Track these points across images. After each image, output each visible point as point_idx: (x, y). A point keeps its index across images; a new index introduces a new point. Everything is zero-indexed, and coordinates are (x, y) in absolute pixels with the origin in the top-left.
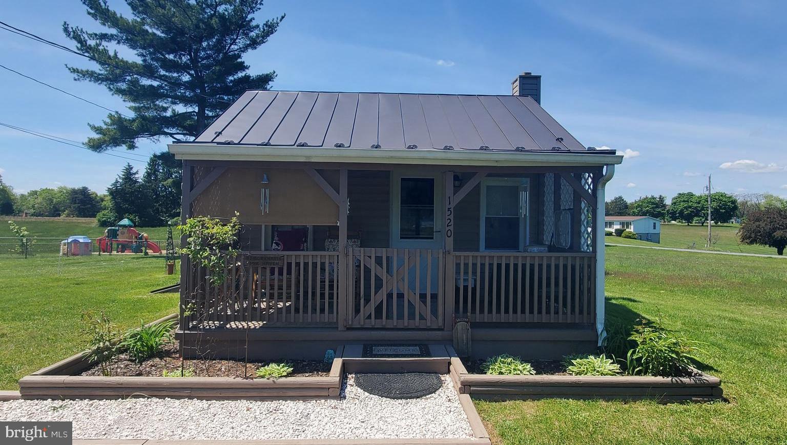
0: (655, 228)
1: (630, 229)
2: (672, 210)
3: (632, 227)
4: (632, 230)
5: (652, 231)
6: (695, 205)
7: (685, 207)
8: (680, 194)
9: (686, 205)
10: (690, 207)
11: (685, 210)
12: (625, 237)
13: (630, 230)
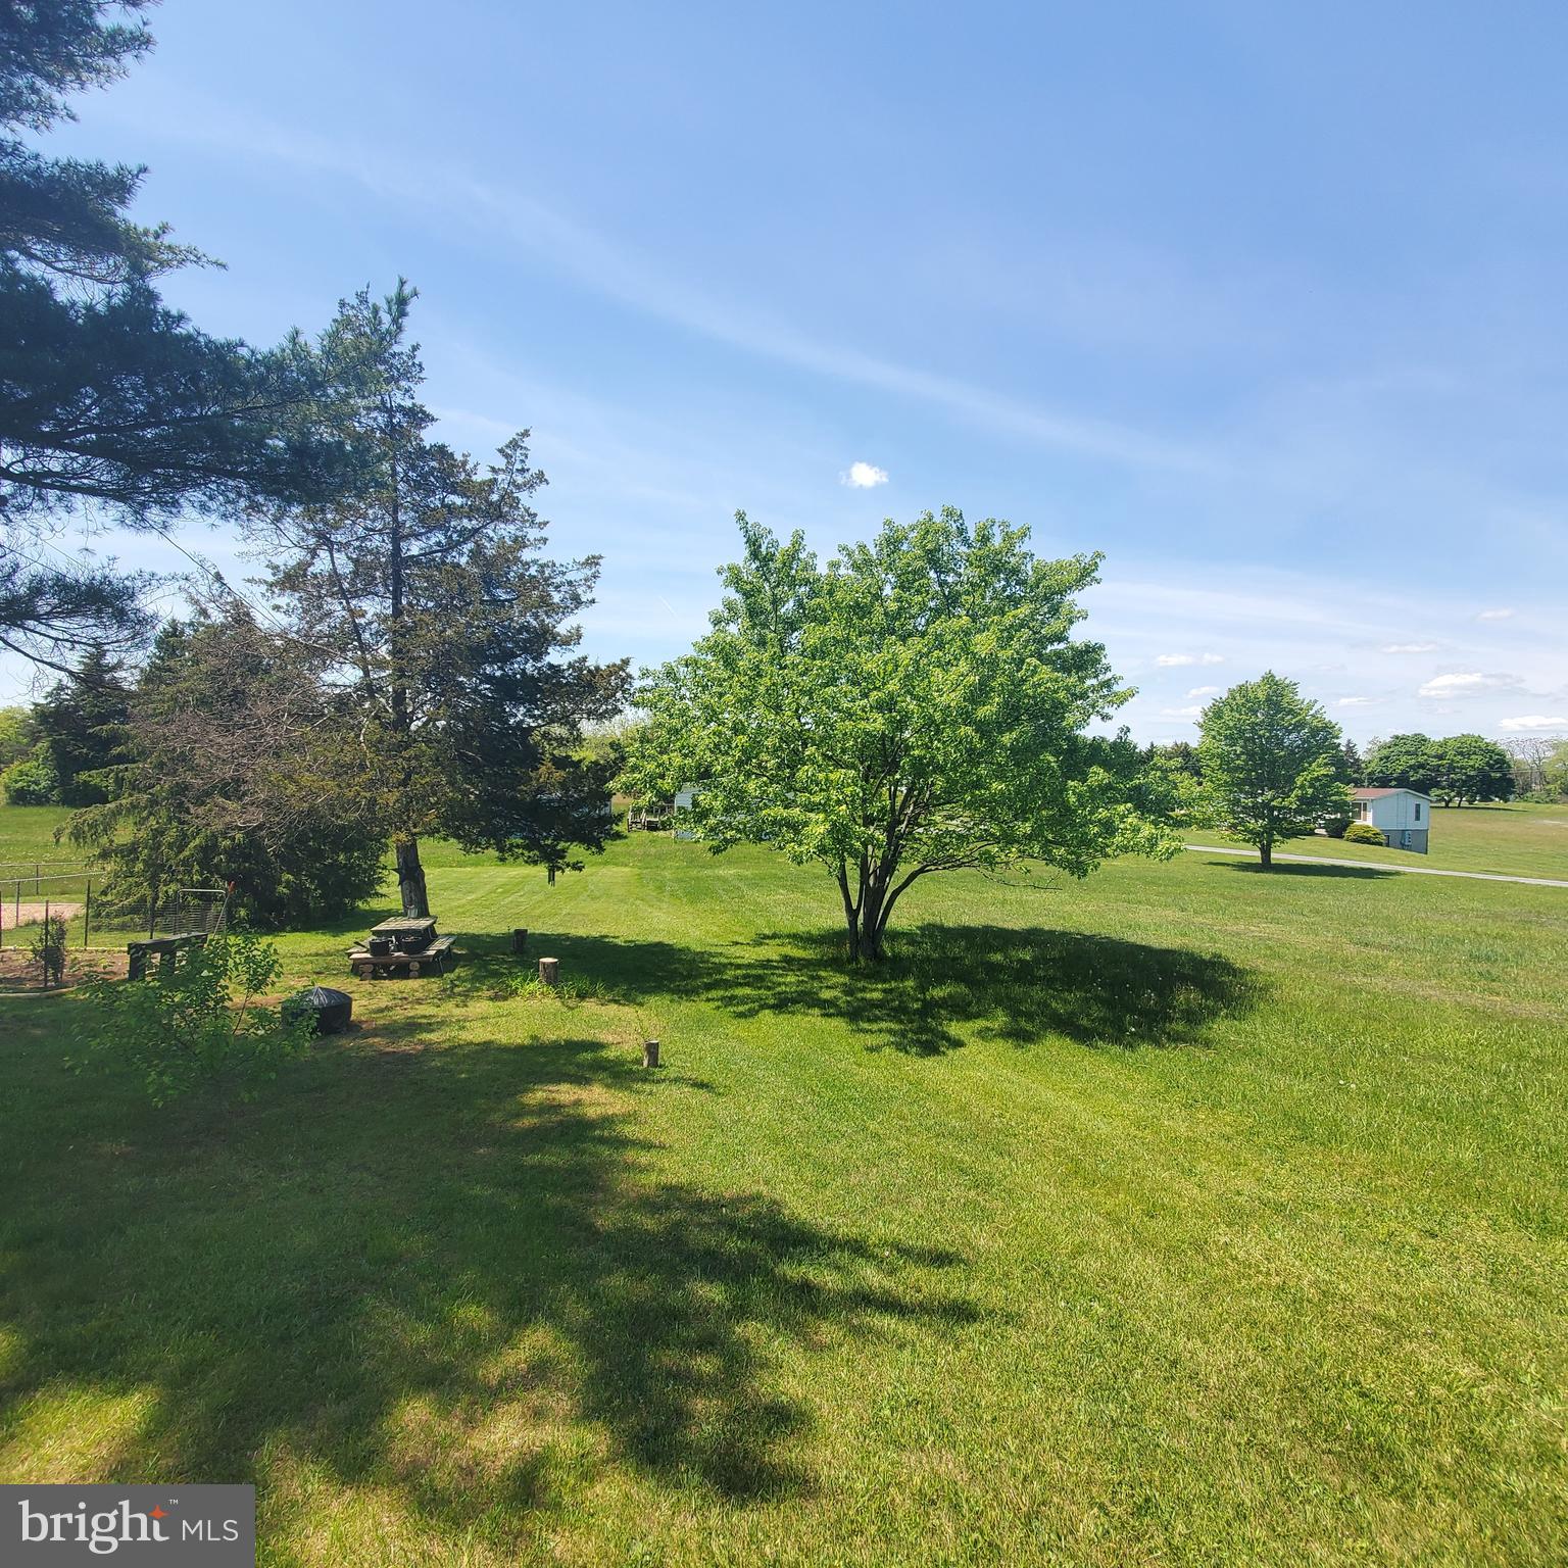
0: (1418, 818)
1: (1365, 820)
2: (1381, 771)
3: (1370, 815)
4: (1369, 822)
5: (1413, 825)
6: (1435, 762)
7: (1411, 767)
8: (1397, 737)
9: (1412, 762)
10: (1422, 766)
11: (1411, 773)
12: (1355, 841)
13: (1366, 823)
